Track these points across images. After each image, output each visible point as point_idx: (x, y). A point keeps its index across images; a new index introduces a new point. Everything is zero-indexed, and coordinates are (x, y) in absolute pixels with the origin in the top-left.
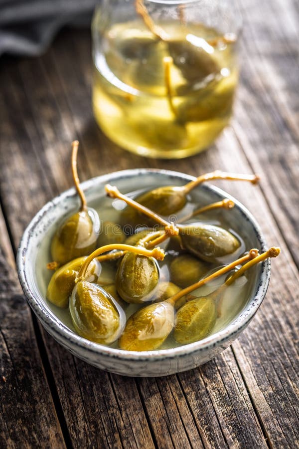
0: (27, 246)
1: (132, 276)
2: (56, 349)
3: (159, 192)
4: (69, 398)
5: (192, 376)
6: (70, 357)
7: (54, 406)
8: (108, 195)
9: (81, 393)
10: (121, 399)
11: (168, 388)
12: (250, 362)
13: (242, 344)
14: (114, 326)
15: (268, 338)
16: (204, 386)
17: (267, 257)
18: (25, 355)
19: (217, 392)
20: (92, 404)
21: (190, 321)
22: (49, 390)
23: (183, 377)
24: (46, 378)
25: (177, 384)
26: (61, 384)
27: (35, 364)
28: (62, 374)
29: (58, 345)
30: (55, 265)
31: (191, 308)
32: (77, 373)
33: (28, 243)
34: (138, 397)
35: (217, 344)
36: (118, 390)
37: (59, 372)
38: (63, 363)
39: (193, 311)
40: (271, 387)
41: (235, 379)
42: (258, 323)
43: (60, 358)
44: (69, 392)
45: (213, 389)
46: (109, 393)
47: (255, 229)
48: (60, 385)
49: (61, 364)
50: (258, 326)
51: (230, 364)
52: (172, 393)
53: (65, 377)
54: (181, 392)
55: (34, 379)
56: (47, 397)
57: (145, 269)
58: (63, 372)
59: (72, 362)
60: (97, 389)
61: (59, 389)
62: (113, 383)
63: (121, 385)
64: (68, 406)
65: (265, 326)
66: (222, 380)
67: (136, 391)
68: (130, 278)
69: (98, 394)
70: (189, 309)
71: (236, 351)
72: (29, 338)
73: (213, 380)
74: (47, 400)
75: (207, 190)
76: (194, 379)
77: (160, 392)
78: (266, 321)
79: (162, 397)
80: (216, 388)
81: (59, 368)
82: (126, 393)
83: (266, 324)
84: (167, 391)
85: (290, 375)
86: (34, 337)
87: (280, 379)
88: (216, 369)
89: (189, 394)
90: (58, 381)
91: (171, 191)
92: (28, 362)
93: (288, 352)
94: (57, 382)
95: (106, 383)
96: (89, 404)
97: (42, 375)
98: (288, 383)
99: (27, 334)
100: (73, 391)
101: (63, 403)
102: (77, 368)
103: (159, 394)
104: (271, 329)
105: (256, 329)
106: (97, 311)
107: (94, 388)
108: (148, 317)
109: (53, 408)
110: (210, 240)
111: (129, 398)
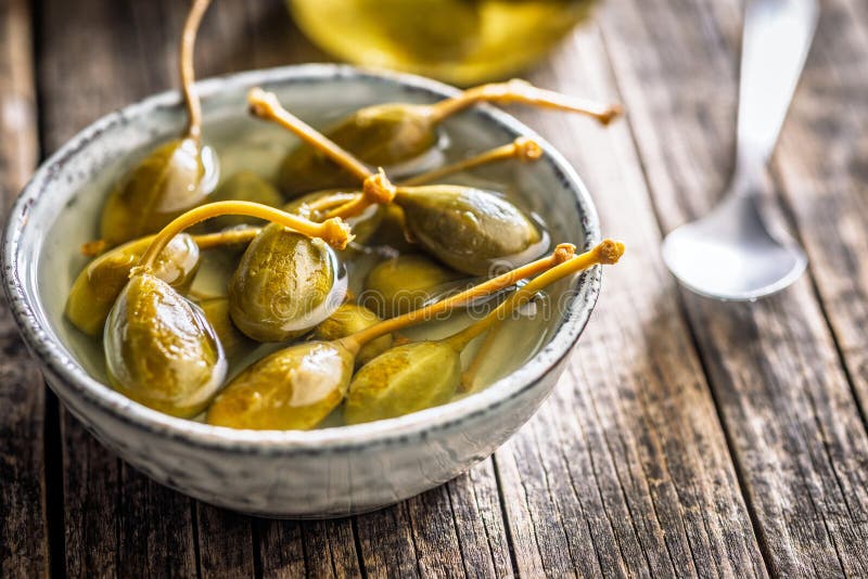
0: (40, 195)
1: (263, 274)
2: (84, 446)
3: (371, 113)
4: (87, 551)
5: (390, 532)
6: (113, 466)
7: (47, 565)
8: (253, 111)
9: (119, 544)
10: (208, 565)
11: (326, 552)
12: (536, 517)
13: (525, 477)
14: (197, 375)
15: (590, 469)
16: (414, 557)
17: (592, 261)
18: (7, 453)
19: (443, 573)
20: (138, 570)
21: (386, 385)
22: (45, 531)
23: (367, 532)
24: (44, 504)
25: (352, 545)
26: (76, 521)
27: (25, 474)
28: (84, 500)
29: (92, 440)
30: (102, 245)
31: (393, 360)
32: (119, 501)
33: (43, 190)
34: (250, 564)
35: (431, 435)
36: (206, 544)
37: (79, 495)
38: (93, 477)
39: (397, 367)
40: (574, 574)
41: (491, 549)
42: (575, 438)
43: (88, 466)
44: (91, 538)
45: (435, 565)
46: (184, 550)
47: (579, 206)
48: (73, 523)
49: (88, 479)
50: (572, 442)
51: (488, 515)
52: (333, 564)
53: (90, 506)
54: (357, 563)
55: (15, 505)
56: (36, 545)
57: (297, 263)
58: (88, 497)
59: (113, 478)
60: (158, 539)
61: (68, 532)
62: (200, 529)
63: (217, 537)
64: (80, 570)
65: (589, 443)
66: (460, 548)
67: (249, 550)
68: (258, 279)
69: (157, 550)
70: (389, 361)
71: (507, 489)
72: (27, 418)
73: (438, 544)
74: (35, 551)
75: (487, 120)
76: (393, 538)
77: (306, 559)
78: (594, 434)
79: (308, 571)
80: (442, 563)
81: (80, 486)
82: (224, 554)
83: (591, 439)
84: (322, 558)
85: (625, 554)
86: (40, 417)
87: (599, 559)
88: (452, 523)
89: (373, 569)
90: (72, 515)
91: (400, 113)
92: (10, 467)
93: (632, 502)
94: (68, 515)
95: (181, 528)
96: (130, 568)
97: (38, 497)
98: (617, 570)
99: (24, 409)
100: (101, 540)
101: (71, 561)
102: (123, 490)
103: (302, 563)
104: (600, 451)
105: (566, 448)
106: (161, 338)
107: (152, 536)
108: (282, 365)
109: (43, 570)
110: (468, 218)
111: (228, 564)
